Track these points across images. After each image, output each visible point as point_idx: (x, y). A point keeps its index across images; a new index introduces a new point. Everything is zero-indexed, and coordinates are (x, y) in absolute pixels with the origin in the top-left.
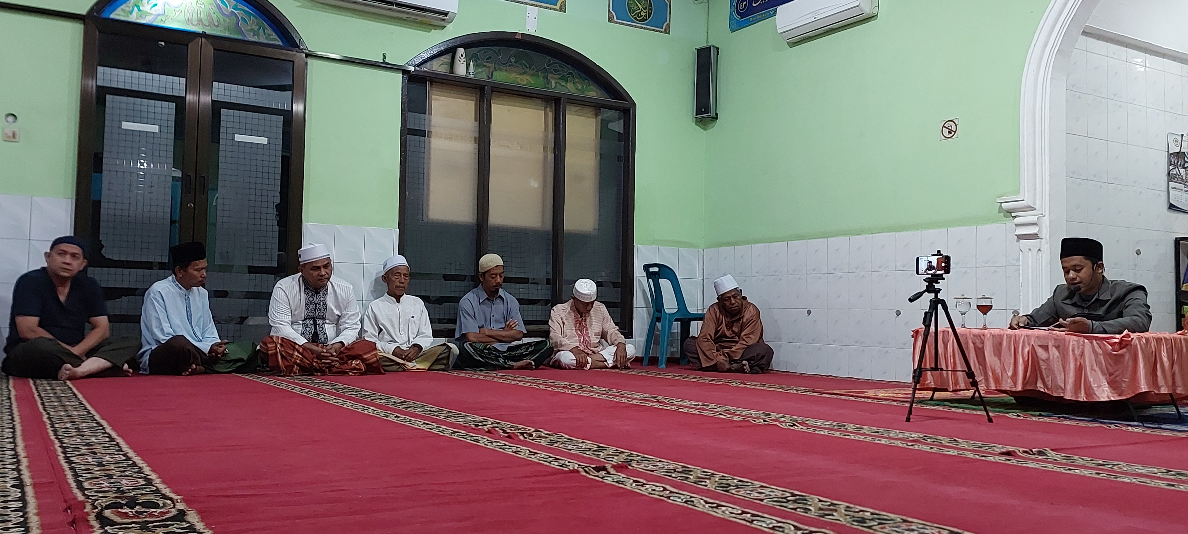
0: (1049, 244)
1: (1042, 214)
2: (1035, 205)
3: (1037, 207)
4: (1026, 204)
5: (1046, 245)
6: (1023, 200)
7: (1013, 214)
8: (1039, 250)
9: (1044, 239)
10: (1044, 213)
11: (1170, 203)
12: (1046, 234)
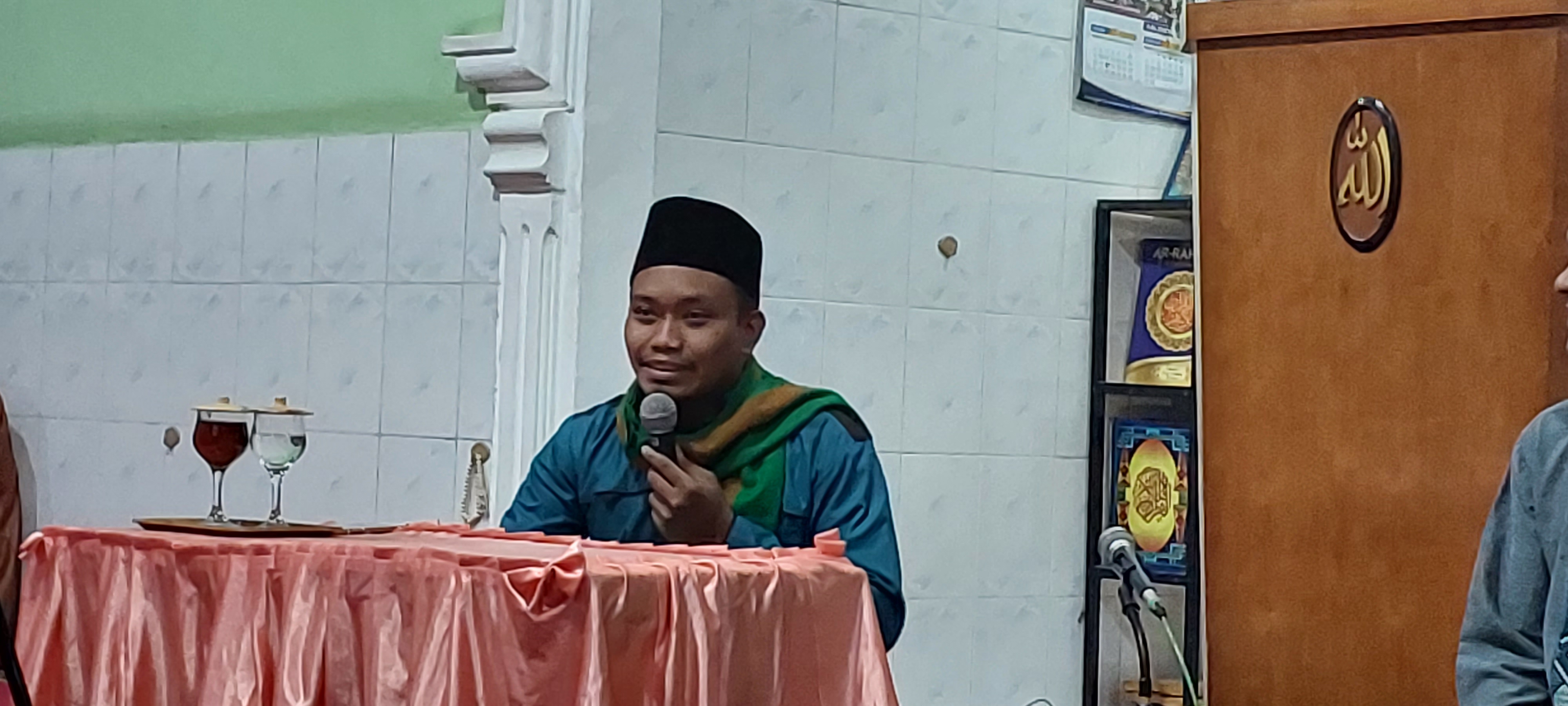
0: (580, 212)
1: (566, 104)
2: (545, 67)
3: (553, 76)
4: (517, 64)
5: (571, 215)
6: (511, 50)
7: (491, 99)
8: (551, 231)
9: (568, 192)
10: (569, 101)
11: (1083, 82)
12: (575, 175)
